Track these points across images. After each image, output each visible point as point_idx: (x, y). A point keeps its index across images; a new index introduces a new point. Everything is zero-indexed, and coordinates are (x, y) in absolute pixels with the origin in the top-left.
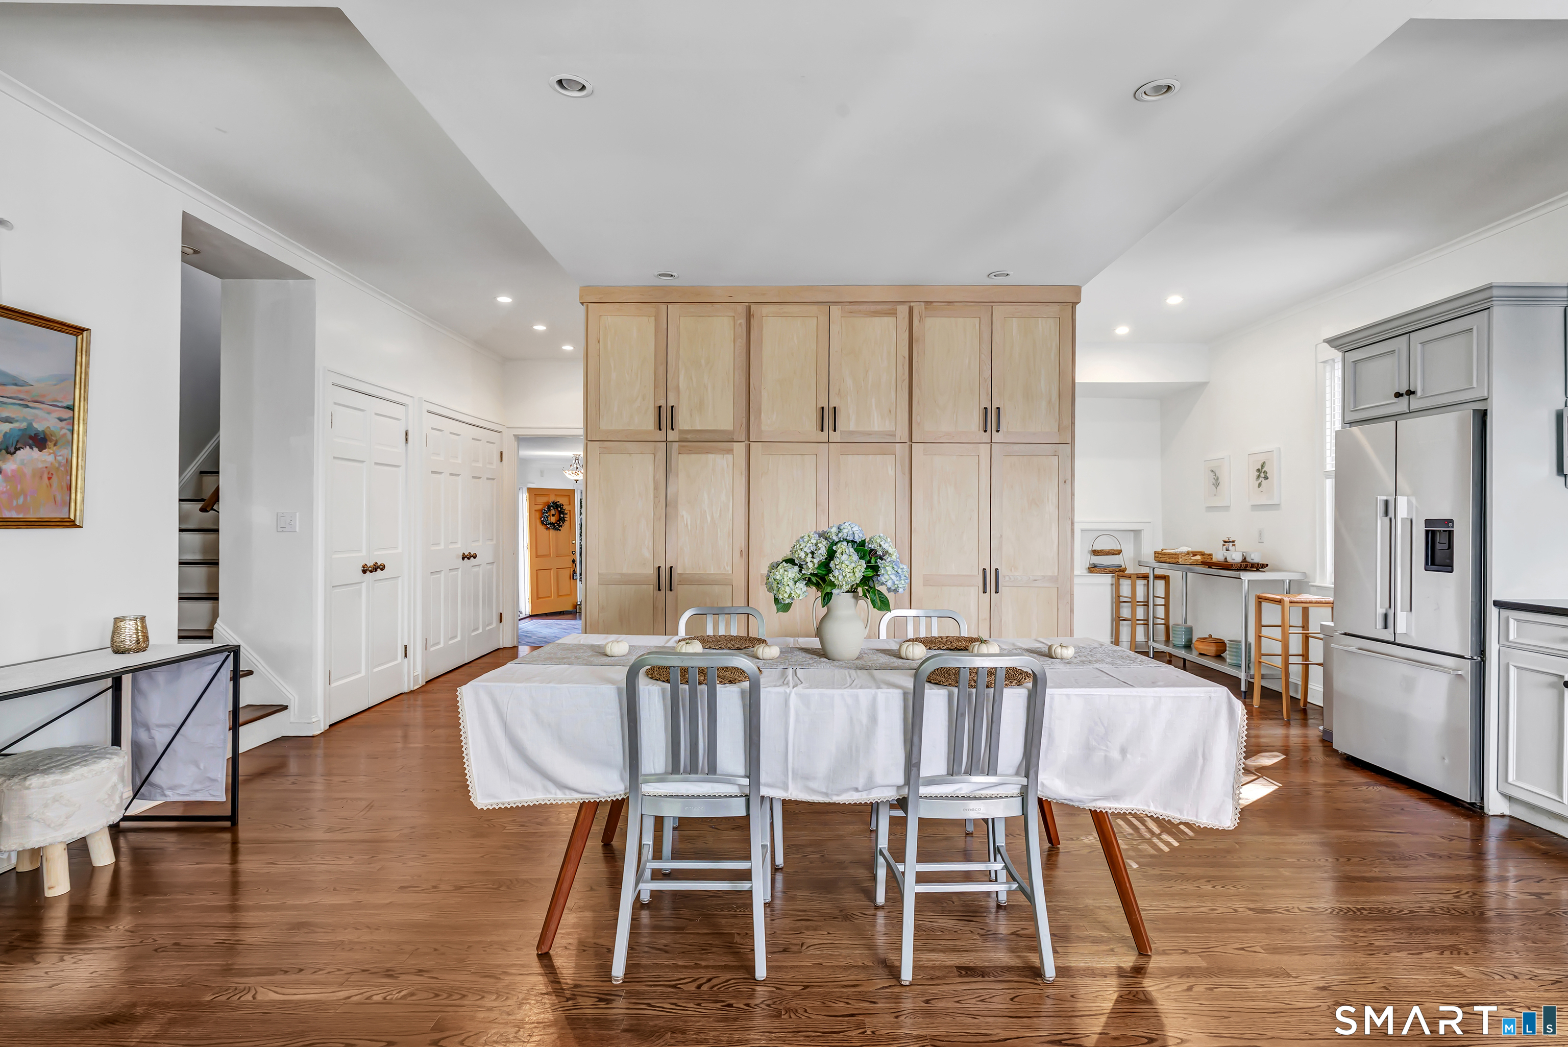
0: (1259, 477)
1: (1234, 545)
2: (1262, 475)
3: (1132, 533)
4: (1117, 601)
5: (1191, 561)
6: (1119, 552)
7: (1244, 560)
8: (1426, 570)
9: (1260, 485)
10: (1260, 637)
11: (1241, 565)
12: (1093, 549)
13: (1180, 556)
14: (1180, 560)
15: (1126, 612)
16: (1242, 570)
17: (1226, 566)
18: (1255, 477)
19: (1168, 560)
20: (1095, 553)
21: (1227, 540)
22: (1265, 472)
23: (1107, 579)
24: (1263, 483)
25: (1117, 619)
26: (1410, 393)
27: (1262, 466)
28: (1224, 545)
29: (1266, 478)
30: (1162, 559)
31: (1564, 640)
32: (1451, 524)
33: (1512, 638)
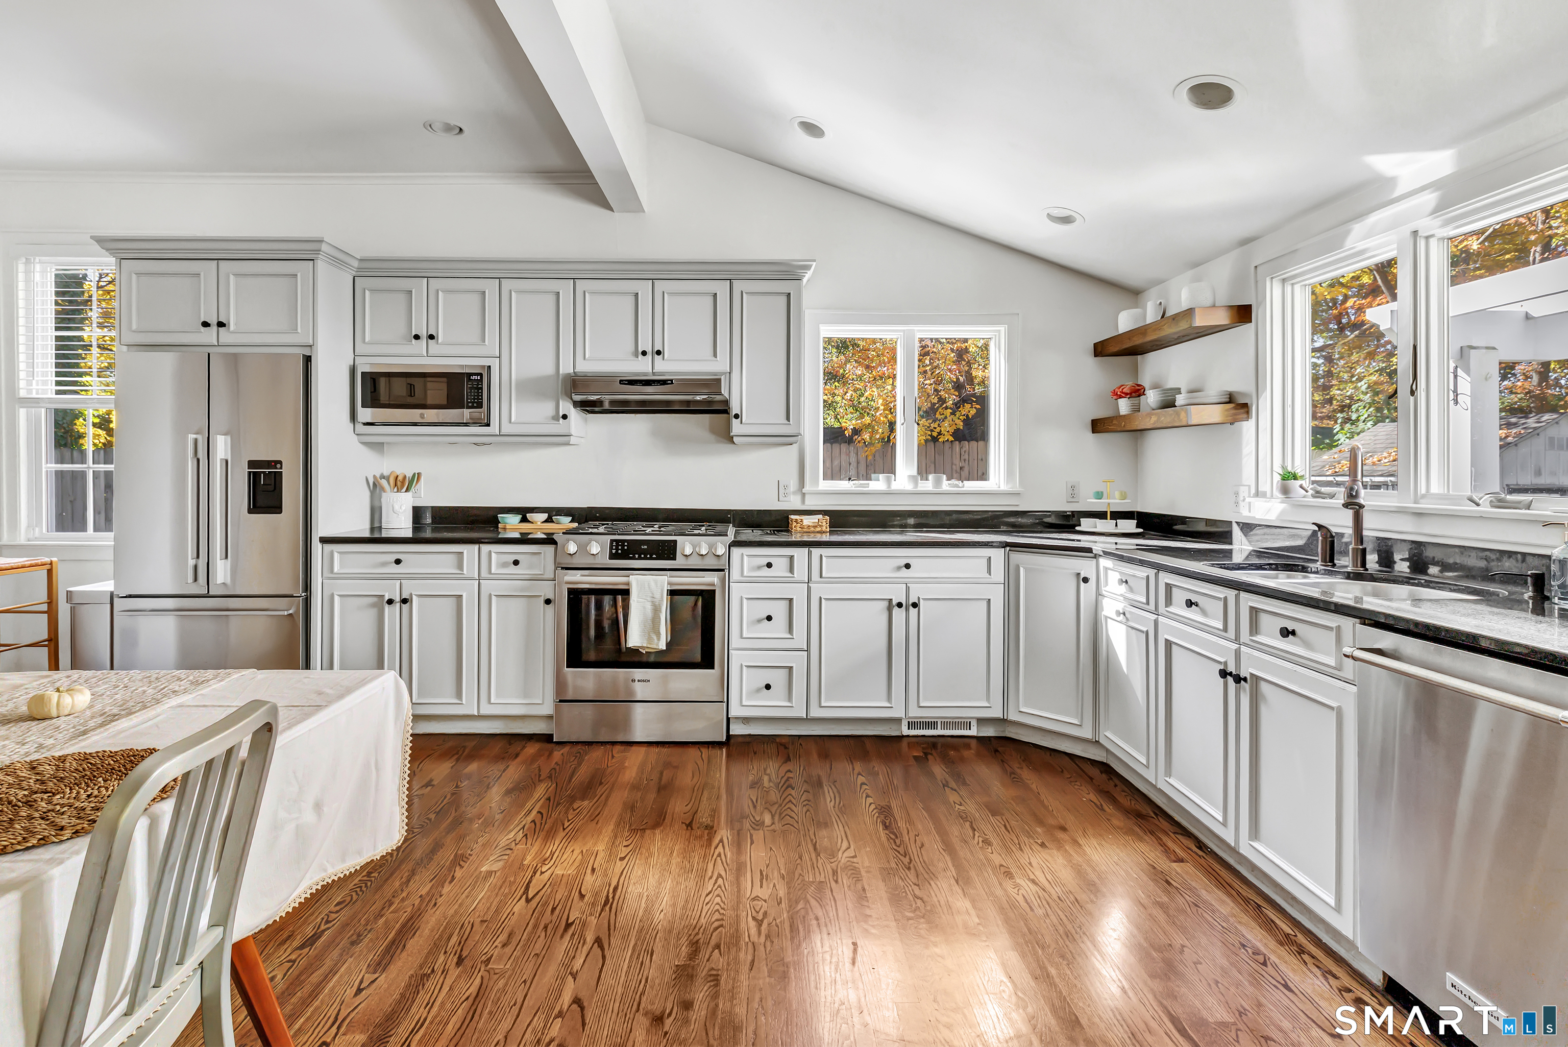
8: (249, 513)
26: (221, 324)
31: (384, 564)
32: (278, 466)
33: (336, 570)
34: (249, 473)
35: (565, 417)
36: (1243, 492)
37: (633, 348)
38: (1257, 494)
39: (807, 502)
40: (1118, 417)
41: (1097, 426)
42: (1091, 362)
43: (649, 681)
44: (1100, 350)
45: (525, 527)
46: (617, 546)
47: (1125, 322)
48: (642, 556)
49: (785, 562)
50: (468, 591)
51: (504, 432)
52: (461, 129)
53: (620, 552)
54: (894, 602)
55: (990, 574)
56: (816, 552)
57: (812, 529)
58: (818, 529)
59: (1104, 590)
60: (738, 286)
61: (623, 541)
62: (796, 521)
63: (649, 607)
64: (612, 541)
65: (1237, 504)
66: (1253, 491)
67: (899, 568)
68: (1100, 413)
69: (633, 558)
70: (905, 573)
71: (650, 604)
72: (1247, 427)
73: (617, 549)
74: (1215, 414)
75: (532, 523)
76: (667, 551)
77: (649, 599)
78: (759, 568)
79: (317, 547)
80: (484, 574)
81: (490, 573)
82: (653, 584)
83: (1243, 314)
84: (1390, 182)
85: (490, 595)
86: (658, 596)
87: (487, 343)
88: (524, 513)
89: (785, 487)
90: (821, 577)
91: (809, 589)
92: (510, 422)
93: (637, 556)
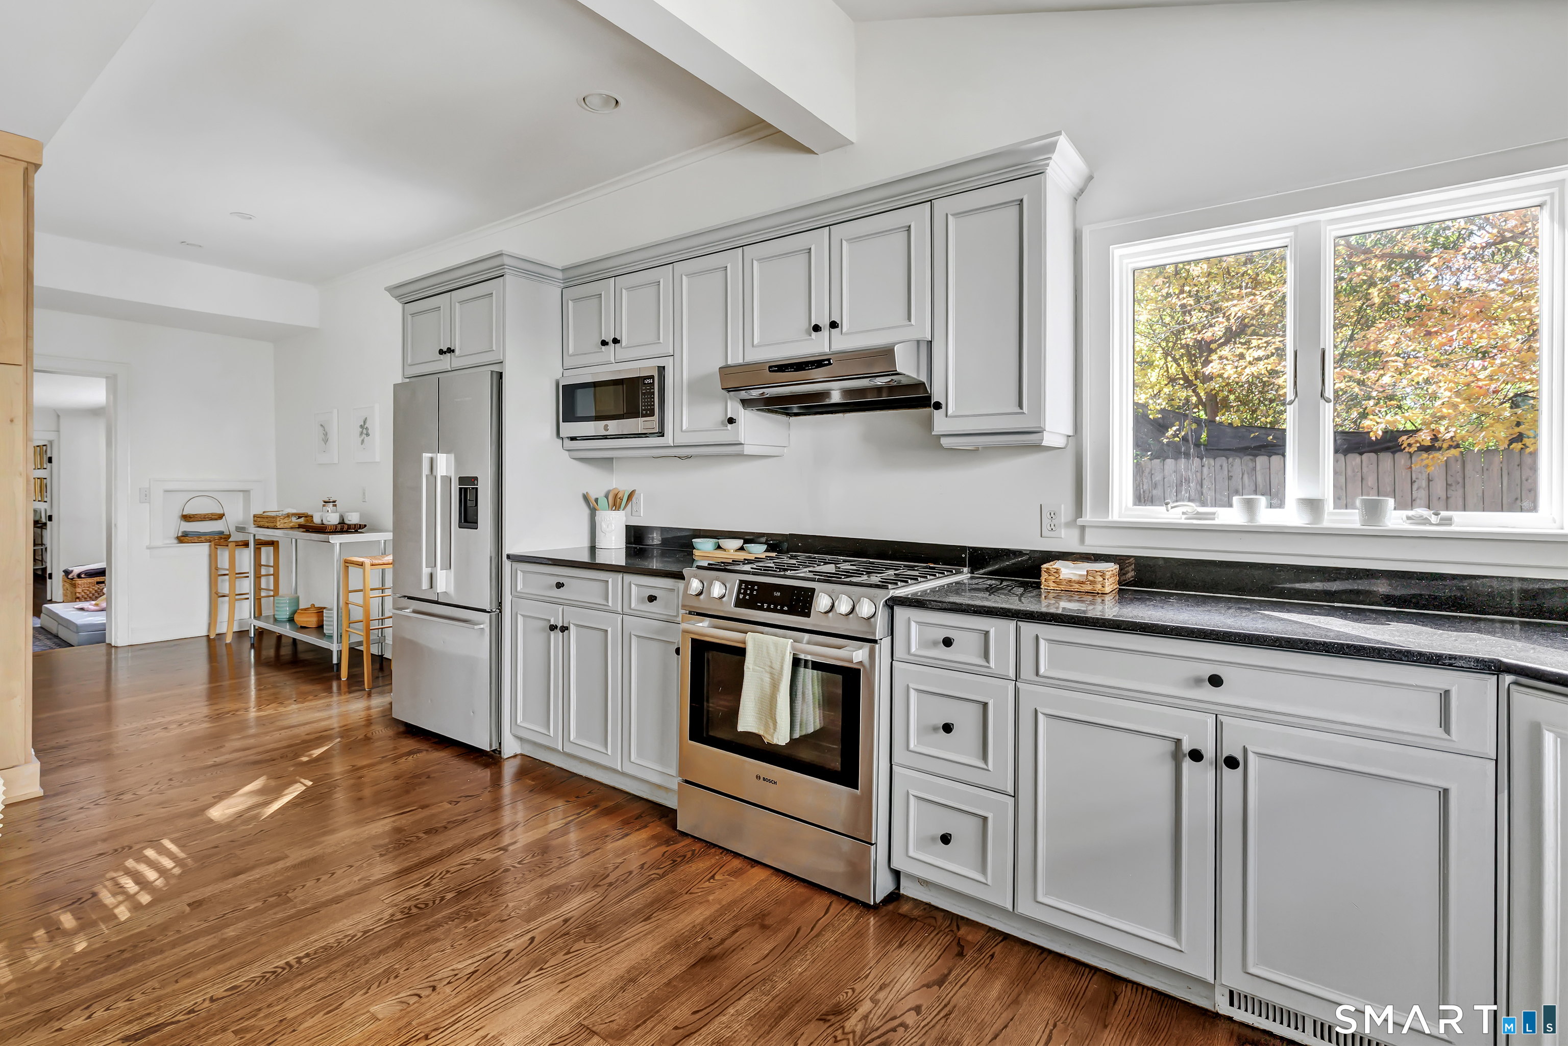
0: (362, 433)
1: (335, 506)
2: (365, 431)
3: (241, 494)
4: (215, 573)
5: (291, 525)
6: (221, 517)
7: (342, 522)
8: (460, 527)
9: (363, 441)
10: (348, 604)
11: (336, 527)
12: (184, 514)
13: (278, 519)
14: (278, 523)
15: (224, 586)
16: (338, 532)
17: (321, 529)
18: (359, 434)
19: (267, 525)
20: (187, 518)
21: (327, 500)
22: (367, 429)
23: (203, 550)
24: (365, 440)
25: (215, 596)
26: (450, 351)
27: (365, 422)
28: (324, 506)
29: (368, 435)
30: (262, 523)
31: (551, 587)
32: (476, 482)
33: (519, 589)
34: (460, 489)
35: (731, 421)
37: (806, 323)
39: (1089, 539)
43: (775, 783)
45: (719, 554)
46: (746, 589)
48: (772, 606)
49: (975, 640)
50: (613, 626)
51: (677, 442)
52: (617, 102)
53: (747, 597)
54: (1186, 747)
55: (1447, 730)
56: (1029, 629)
57: (1077, 586)
58: (1088, 588)
60: (942, 208)
61: (753, 583)
62: (1052, 571)
63: (767, 679)
64: (741, 582)
67: (1198, 681)
69: (761, 609)
70: (1208, 693)
71: (768, 675)
73: (745, 594)
75: (725, 550)
76: (803, 603)
77: (768, 669)
78: (932, 643)
79: (507, 564)
80: (626, 608)
81: (630, 608)
82: (777, 648)
85: (630, 634)
86: (777, 666)
87: (661, 341)
88: (718, 538)
89: (1053, 515)
90: (1037, 674)
91: (1018, 691)
92: (683, 430)
93: (765, 606)
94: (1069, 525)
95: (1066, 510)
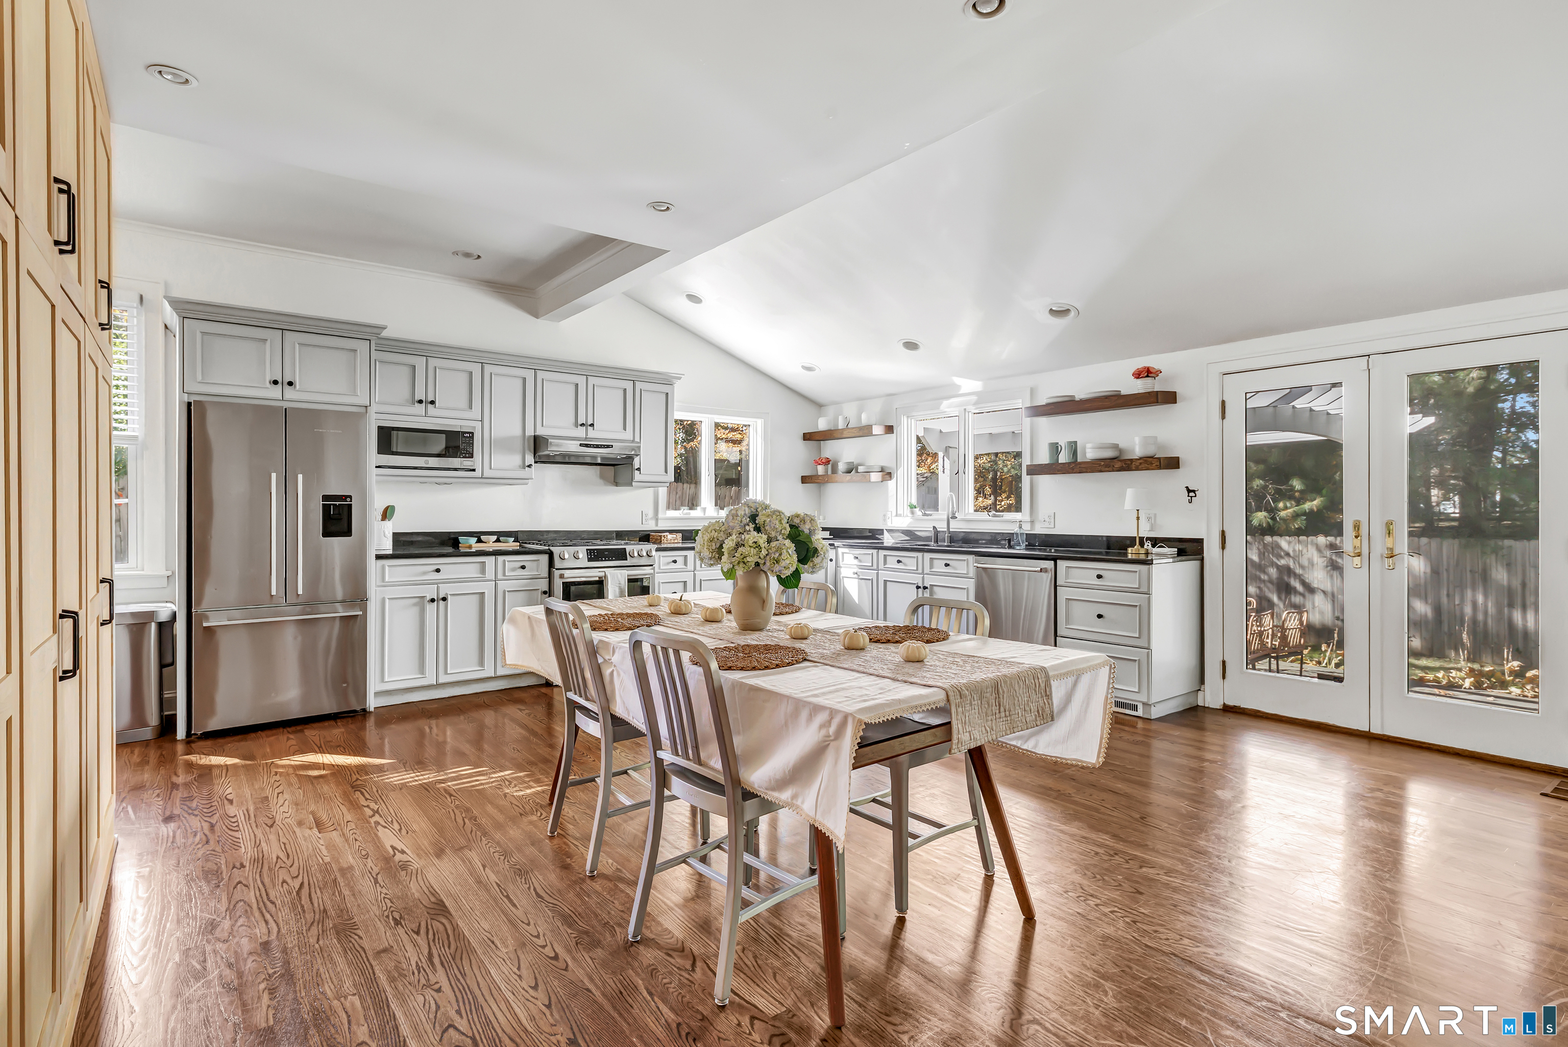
26: (290, 384)
31: (425, 573)
32: (348, 499)
33: (387, 579)
34: (323, 506)
35: (529, 466)
36: (889, 514)
37: (573, 420)
38: (897, 515)
39: (659, 525)
40: (817, 476)
41: (805, 480)
42: (801, 445)
44: (807, 437)
45: (481, 545)
46: (591, 553)
47: (822, 425)
48: (608, 559)
49: (683, 559)
50: (487, 588)
51: (485, 475)
52: (479, 257)
53: (594, 557)
58: (676, 541)
59: (841, 564)
60: (639, 385)
61: (593, 550)
62: (664, 536)
64: (587, 550)
65: (885, 520)
66: (894, 513)
68: (807, 473)
72: (891, 484)
74: (875, 477)
75: (486, 542)
76: (621, 555)
78: (668, 563)
79: (372, 563)
80: (500, 576)
81: (504, 574)
82: (619, 576)
83: (890, 429)
84: (959, 387)
85: (504, 592)
87: (473, 410)
88: (478, 536)
89: (646, 515)
90: (701, 567)
91: (695, 575)
92: (491, 468)
93: (604, 559)
94: (651, 519)
95: (651, 513)
